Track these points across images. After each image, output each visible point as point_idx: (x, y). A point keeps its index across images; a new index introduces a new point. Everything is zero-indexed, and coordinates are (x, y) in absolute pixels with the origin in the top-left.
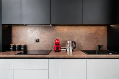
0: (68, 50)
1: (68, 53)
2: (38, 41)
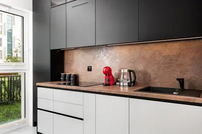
0: (121, 84)
1: (122, 88)
2: (90, 69)
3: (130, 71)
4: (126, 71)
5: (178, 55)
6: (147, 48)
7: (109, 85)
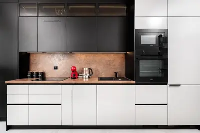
0: (84, 77)
1: (85, 80)
2: (56, 68)
3: (89, 69)
4: (87, 69)
5: (114, 61)
6: (97, 56)
7: (75, 78)
